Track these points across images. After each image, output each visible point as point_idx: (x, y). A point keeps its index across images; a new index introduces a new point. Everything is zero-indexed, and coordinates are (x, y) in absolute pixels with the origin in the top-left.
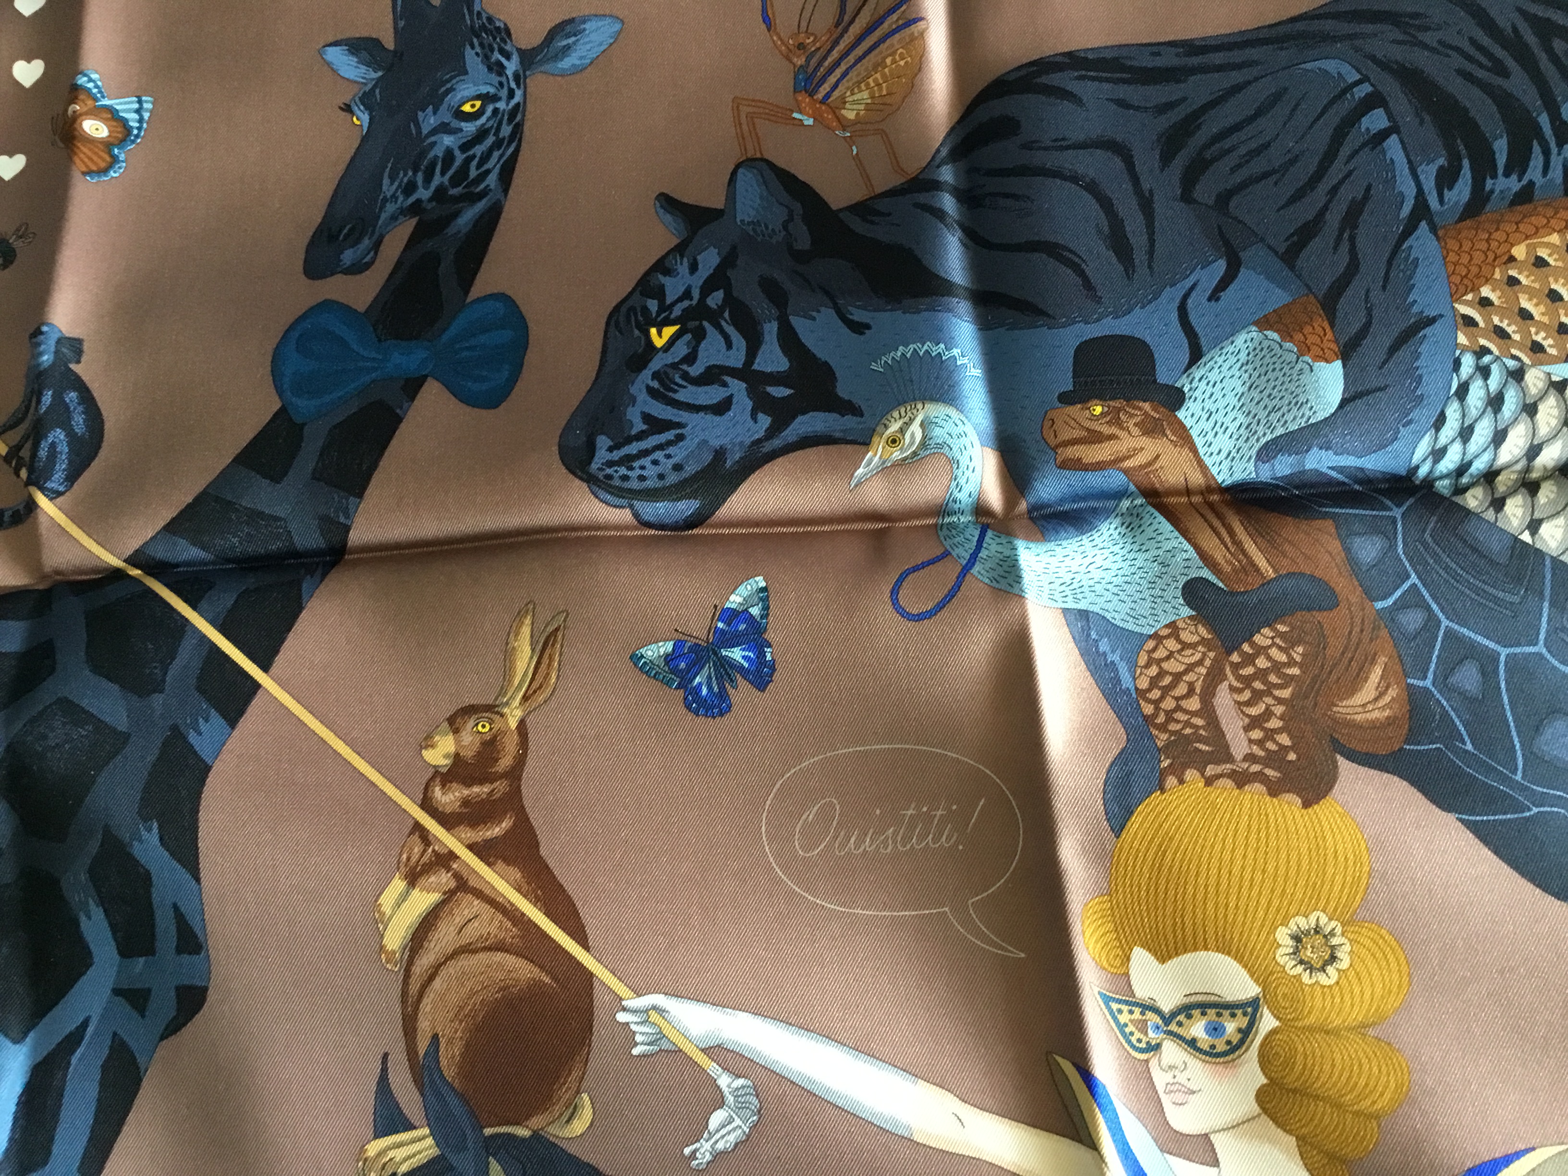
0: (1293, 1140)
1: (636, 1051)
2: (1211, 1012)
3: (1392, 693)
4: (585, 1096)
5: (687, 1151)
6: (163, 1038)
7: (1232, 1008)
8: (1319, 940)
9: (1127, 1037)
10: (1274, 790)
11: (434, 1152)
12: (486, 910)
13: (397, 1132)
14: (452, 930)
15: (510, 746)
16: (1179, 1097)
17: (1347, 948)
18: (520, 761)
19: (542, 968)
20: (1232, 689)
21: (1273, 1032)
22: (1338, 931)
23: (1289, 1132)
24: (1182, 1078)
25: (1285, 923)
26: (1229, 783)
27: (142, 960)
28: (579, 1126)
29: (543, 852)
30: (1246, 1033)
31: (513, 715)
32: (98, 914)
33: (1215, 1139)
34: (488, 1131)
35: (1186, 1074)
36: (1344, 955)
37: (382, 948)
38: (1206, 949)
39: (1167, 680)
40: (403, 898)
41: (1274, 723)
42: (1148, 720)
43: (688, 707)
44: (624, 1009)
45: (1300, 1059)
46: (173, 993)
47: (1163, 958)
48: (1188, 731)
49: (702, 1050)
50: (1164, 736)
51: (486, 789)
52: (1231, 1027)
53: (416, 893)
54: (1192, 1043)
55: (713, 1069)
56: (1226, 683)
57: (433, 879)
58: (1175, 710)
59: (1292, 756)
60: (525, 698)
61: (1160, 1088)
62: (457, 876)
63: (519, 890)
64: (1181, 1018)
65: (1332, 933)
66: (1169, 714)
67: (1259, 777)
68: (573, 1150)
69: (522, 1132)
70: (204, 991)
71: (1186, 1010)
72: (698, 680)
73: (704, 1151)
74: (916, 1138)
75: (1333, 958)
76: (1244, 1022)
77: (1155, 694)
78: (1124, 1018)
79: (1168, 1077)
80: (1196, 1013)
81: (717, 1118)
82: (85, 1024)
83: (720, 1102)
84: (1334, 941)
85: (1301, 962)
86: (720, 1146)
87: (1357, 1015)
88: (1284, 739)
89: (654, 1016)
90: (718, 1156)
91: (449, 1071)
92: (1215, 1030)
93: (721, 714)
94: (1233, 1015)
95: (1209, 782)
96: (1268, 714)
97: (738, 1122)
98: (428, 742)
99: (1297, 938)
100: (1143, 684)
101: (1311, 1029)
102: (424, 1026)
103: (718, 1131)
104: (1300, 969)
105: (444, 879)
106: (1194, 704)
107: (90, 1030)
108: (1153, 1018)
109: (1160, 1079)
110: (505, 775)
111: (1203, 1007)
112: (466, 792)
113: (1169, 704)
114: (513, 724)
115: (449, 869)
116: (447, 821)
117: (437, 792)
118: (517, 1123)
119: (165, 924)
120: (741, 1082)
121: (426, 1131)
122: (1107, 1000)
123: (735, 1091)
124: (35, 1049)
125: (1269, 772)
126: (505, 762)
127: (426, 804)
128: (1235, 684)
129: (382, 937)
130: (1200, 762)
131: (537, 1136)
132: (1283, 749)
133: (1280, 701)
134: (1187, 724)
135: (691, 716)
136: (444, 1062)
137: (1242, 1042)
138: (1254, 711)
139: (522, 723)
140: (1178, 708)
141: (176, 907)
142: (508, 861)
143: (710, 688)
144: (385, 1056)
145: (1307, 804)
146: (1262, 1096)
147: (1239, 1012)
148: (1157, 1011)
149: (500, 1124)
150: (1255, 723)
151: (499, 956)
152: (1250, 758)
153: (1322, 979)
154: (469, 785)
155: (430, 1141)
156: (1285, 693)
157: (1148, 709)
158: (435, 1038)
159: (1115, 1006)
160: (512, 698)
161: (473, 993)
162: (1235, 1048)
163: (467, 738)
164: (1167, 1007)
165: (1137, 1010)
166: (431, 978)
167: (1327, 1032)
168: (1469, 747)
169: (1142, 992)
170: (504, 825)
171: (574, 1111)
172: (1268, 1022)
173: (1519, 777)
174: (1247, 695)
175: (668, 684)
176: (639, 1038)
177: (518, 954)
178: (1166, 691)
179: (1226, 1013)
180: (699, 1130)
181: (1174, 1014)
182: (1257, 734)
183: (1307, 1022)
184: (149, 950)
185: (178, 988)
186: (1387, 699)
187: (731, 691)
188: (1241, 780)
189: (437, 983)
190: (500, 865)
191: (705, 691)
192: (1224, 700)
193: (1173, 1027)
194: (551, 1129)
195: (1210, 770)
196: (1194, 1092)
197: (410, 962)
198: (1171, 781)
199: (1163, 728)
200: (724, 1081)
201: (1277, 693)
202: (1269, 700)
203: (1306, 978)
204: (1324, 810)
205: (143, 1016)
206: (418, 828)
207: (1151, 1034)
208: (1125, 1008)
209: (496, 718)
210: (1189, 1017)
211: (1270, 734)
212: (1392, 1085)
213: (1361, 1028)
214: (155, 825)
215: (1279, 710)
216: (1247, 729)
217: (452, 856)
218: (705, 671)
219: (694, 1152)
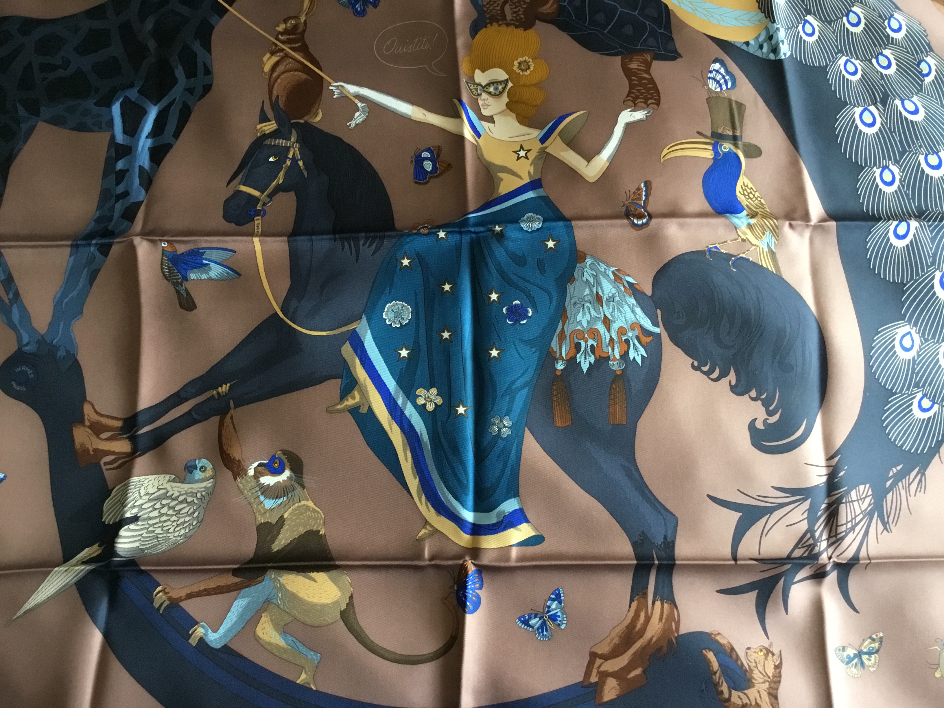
0: (515, 115)
1: (334, 97)
2: (495, 84)
3: (555, 6)
4: (320, 111)
5: (348, 124)
6: (198, 101)
7: (500, 82)
8: (525, 64)
9: (472, 92)
10: (517, 27)
11: (277, 127)
12: (293, 61)
13: (266, 122)
14: (283, 67)
15: (301, 27)
16: (485, 107)
17: (533, 65)
18: (304, 31)
19: (309, 75)
20: (510, 5)
21: (512, 87)
22: (531, 61)
23: (514, 113)
24: (486, 102)
25: (517, 60)
26: (505, 26)
27: (193, 79)
28: (318, 119)
29: (310, 50)
30: (504, 89)
31: (303, 19)
32: (180, 67)
33: (495, 117)
34: (292, 121)
35: (488, 101)
36: (532, 68)
37: (263, 71)
38: (495, 67)
39: (492, 3)
40: (270, 58)
41: (521, 13)
42: (486, 12)
43: (354, 14)
44: (332, 86)
45: (518, 93)
46: (201, 88)
47: (483, 71)
48: (496, 14)
49: (354, 96)
50: (489, 15)
51: (294, 36)
52: (500, 88)
53: (273, 57)
54: (490, 93)
55: (356, 101)
56: (508, 4)
57: (278, 54)
58: (493, 9)
59: (524, 20)
60: (306, 14)
61: (480, 105)
62: (285, 53)
63: (303, 58)
64: (487, 87)
65: (529, 62)
66: (491, 11)
67: (514, 24)
68: (315, 125)
69: (302, 121)
70: (211, 85)
71: (489, 85)
72: (357, 6)
73: (353, 123)
74: (412, 118)
75: (529, 68)
76: (503, 85)
77: (488, 6)
78: (471, 88)
79: (483, 102)
80: (491, 85)
81: (357, 114)
82: (175, 100)
83: (358, 110)
84: (530, 64)
85: (520, 69)
86: (357, 122)
87: (535, 81)
88: (522, 16)
89: (340, 87)
90: (357, 125)
91: (281, 103)
92: (496, 89)
93: (364, 16)
94: (501, 84)
95: (499, 25)
96: (519, 10)
97: (363, 115)
98: (278, 26)
99: (519, 63)
100: (485, 3)
101: (521, 85)
102: (275, 93)
103: (357, 118)
104: (520, 71)
105: (281, 54)
106: (499, 8)
107: (176, 101)
108: (479, 87)
109: (480, 103)
110: (300, 33)
111: (493, 83)
112: (288, 37)
113: (491, 8)
114: (302, 21)
115: (283, 52)
116: (283, 42)
117: (280, 36)
118: (301, 119)
119: (200, 67)
120: (364, 104)
121: (274, 122)
122: (467, 83)
123: (362, 107)
124: (159, 107)
125: (517, 23)
126: (300, 29)
127: (277, 39)
128: (511, 3)
129: (263, 69)
130: (497, 21)
131: (306, 122)
132: (521, 18)
133: (523, 8)
134: (496, 12)
135: (355, 17)
136: (280, 103)
137: (503, 91)
138: (514, 10)
139: (305, 21)
140: (494, 9)
141: (204, 63)
142: (299, 51)
143: (361, 9)
144: (263, 102)
145: (525, 30)
146: (507, 105)
147: (503, 83)
148: (481, 85)
149: (295, 119)
150: (514, 12)
151: (296, 73)
152: (512, 20)
153: (526, 73)
154: (289, 35)
155: (275, 125)
156: (525, 6)
157: (485, 9)
158: (278, 96)
159: (469, 85)
160: (303, 14)
161: (289, 83)
162: (501, 93)
163: (288, 25)
164: (483, 84)
165: (476, 86)
166: (277, 79)
167: (527, 86)
168: (574, 18)
169: (477, 80)
170: (299, 44)
171: (316, 115)
172: (510, 85)
173: (586, 25)
174: (514, 6)
175: (349, 8)
176: (335, 93)
177: (302, 72)
178: (491, 5)
179: (499, 84)
180: (352, 118)
181: (486, 86)
182: (515, 15)
183: (520, 84)
184: (195, 76)
185: (203, 86)
186: (552, 8)
187: (367, 9)
188: (508, 25)
189: (279, 81)
190: (298, 52)
191: (359, 9)
192: (507, 8)
193: (485, 89)
194: (310, 120)
195: (500, 22)
196: (489, 106)
197: (271, 75)
198: (489, 25)
199: (489, 13)
200: (359, 104)
201: (523, 6)
202: (520, 8)
203: (521, 73)
204: (530, 32)
205: (192, 95)
206: (274, 43)
207: (479, 92)
208: (472, 85)
209: (297, 19)
210: (490, 86)
211: (518, 15)
212: (542, 98)
213: (535, 85)
214: (199, 40)
215: (522, 10)
216: (512, 14)
217: (284, 50)
218: (359, 4)
219: (350, 125)
